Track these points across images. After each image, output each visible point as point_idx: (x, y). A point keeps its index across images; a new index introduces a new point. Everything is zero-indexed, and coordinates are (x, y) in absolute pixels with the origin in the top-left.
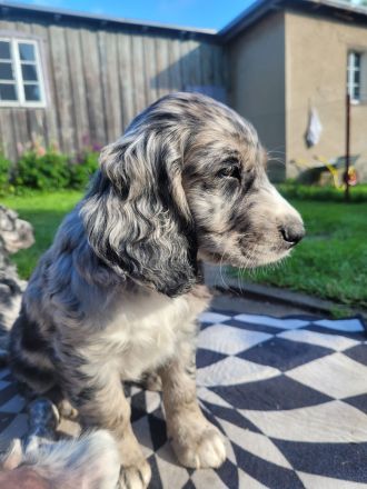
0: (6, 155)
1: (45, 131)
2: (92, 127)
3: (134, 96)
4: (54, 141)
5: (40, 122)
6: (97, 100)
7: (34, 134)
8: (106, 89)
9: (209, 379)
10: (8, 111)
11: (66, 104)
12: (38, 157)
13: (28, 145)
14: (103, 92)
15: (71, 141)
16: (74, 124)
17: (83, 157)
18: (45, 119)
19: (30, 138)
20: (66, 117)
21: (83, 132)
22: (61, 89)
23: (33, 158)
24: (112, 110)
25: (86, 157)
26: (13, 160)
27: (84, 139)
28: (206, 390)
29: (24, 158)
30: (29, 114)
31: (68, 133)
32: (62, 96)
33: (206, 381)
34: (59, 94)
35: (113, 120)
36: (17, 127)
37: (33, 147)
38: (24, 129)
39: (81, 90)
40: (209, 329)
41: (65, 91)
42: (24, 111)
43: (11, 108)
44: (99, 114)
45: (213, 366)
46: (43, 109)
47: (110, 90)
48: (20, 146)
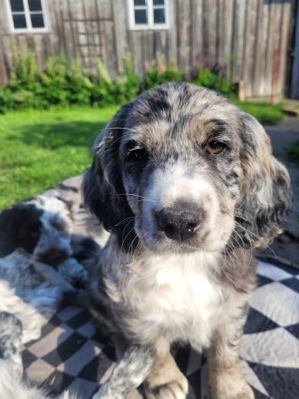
0: (137, 72)
1: (166, 50)
2: (206, 45)
3: (246, 12)
4: (173, 59)
5: (164, 42)
6: (212, 19)
7: (158, 53)
8: (221, 8)
9: (252, 350)
10: (140, 34)
11: (186, 24)
12: (160, 74)
13: (153, 63)
14: (218, 12)
15: (187, 58)
16: (191, 43)
17: (195, 74)
18: (167, 40)
19: (154, 56)
20: (185, 37)
21: (198, 50)
22: (182, 11)
23: (156, 75)
24: (224, 28)
25: (198, 74)
26: (141, 76)
27: (198, 57)
28: (246, 365)
29: (149, 74)
30: (156, 35)
31: (185, 51)
32: (183, 17)
33: (249, 352)
34: (181, 15)
35: (224, 37)
36: (145, 47)
37: (156, 65)
38: (151, 48)
39: (199, 11)
40: (267, 287)
41: (186, 13)
42: (151, 33)
43: (141, 31)
44: (212, 32)
45: (260, 334)
46: (166, 30)
47: (224, 9)
48: (147, 64)
